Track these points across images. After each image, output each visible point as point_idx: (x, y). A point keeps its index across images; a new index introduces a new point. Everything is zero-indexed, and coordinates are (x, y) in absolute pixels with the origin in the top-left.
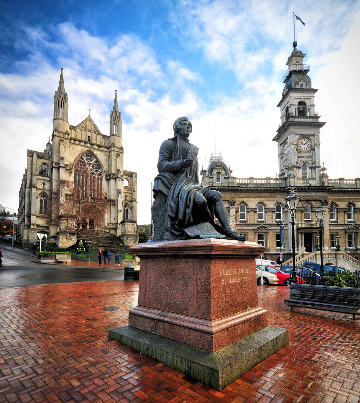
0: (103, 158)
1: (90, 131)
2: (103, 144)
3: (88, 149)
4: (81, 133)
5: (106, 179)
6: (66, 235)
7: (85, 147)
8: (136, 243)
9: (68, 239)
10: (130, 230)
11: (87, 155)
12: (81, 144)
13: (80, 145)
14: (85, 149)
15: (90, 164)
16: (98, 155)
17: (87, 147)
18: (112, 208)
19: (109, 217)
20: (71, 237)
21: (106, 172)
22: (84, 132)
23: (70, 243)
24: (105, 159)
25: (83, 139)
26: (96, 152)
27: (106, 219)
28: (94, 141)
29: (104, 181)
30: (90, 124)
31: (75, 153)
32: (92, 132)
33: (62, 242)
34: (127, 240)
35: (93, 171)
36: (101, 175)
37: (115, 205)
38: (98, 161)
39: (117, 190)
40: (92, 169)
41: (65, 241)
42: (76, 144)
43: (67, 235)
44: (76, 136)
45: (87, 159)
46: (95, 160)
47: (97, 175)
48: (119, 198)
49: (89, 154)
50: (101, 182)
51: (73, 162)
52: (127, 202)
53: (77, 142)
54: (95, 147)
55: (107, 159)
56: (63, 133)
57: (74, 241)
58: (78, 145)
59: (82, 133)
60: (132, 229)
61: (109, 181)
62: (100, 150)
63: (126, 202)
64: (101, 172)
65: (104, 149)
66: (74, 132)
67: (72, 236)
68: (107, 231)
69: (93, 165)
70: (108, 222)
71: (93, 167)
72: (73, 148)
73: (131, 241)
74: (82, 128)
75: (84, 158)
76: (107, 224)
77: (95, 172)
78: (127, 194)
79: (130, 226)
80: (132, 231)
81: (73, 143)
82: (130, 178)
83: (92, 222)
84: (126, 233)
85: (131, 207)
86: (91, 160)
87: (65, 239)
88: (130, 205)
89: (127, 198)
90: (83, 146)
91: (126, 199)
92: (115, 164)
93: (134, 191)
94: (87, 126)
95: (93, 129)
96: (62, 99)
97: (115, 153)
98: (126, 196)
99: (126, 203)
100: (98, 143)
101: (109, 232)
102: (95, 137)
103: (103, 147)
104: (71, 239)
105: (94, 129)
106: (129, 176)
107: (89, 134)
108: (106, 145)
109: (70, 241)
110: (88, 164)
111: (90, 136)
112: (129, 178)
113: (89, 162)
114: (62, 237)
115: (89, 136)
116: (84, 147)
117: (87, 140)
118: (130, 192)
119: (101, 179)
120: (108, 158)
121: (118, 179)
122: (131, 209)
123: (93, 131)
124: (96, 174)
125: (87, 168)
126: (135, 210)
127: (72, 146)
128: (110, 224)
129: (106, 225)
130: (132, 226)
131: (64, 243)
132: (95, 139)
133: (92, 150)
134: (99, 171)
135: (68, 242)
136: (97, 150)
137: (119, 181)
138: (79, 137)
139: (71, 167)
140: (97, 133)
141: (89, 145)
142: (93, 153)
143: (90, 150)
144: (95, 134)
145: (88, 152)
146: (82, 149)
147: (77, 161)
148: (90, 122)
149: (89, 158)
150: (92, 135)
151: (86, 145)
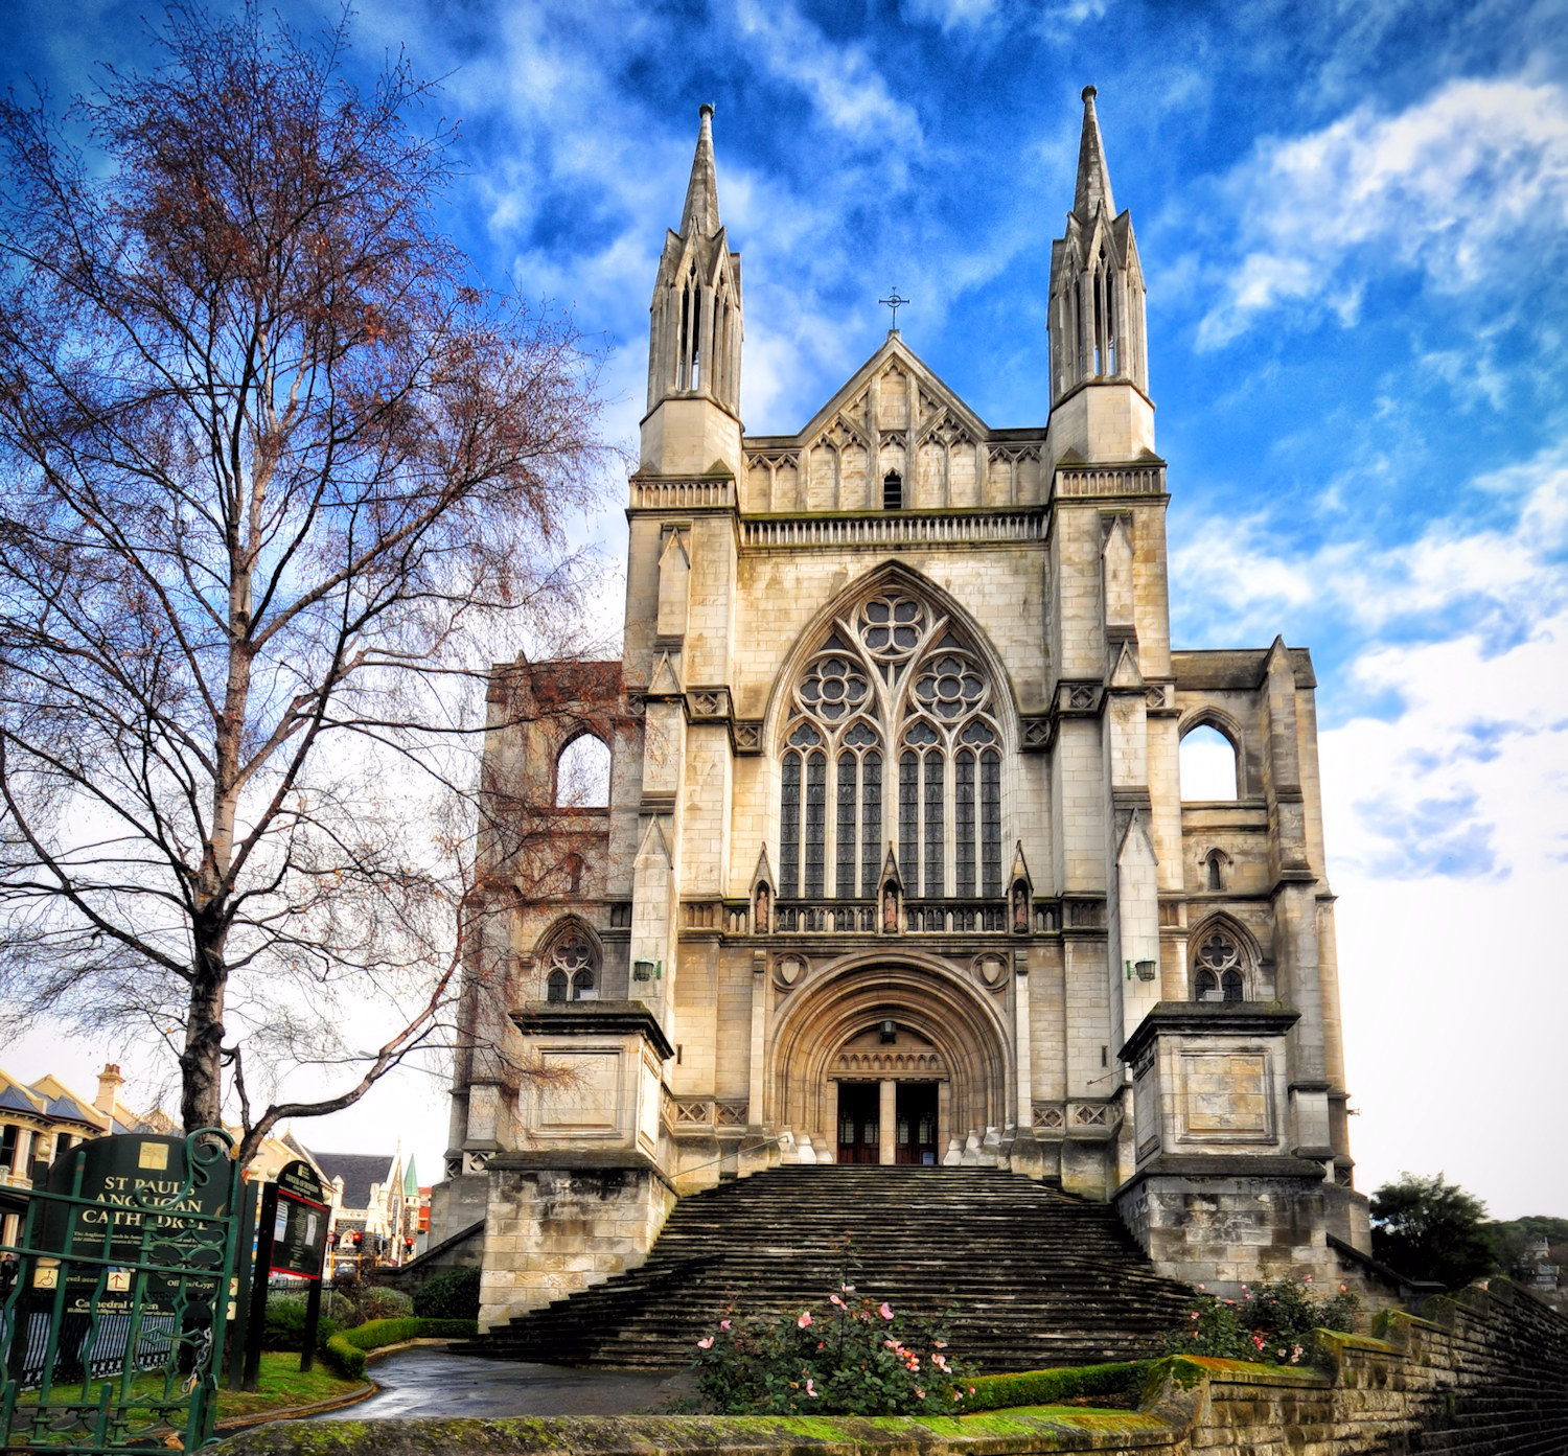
0: (999, 600)
1: (896, 438)
2: (1000, 500)
3: (881, 558)
4: (831, 473)
5: (1028, 751)
6: (546, 1191)
7: (857, 549)
8: (1300, 1254)
9: (560, 1227)
10: (1211, 1113)
11: (877, 608)
12: (831, 536)
13: (823, 549)
14: (857, 567)
15: (900, 667)
16: (956, 582)
17: (875, 548)
18: (1078, 966)
19: (1049, 1046)
20: (584, 1208)
21: (1028, 699)
22: (852, 460)
23: (576, 1265)
24: (1017, 599)
25: (849, 503)
26: (939, 570)
27: (1024, 1064)
28: (924, 497)
29: (1014, 772)
30: (899, 389)
31: (785, 613)
32: (911, 436)
33: (506, 1261)
34: (1182, 1218)
35: (922, 711)
36: (991, 732)
37: (1099, 935)
38: (958, 629)
39: (1114, 792)
40: (915, 696)
41: (533, 1251)
42: (792, 550)
43: (551, 1192)
44: (799, 499)
45: (876, 635)
46: (934, 627)
47: (950, 737)
48: (1134, 860)
49: (891, 597)
50: (992, 783)
51: (769, 679)
52: (1231, 908)
53: (798, 537)
54: (940, 533)
55: (1035, 599)
57: (612, 1242)
58: (804, 550)
59: (837, 470)
60: (1237, 1101)
61: (1050, 763)
62: (975, 546)
63: (1214, 907)
64: (989, 709)
65: (1002, 532)
66: (780, 482)
67: (592, 1199)
68: (1038, 1169)
69: (919, 669)
70: (1048, 1092)
71: (924, 683)
72: (774, 582)
73: (1231, 1233)
74: (837, 438)
75: (852, 630)
76: (1038, 1105)
77: (937, 720)
78: (1222, 841)
79: (1216, 1065)
80: (1236, 1120)
81: (771, 551)
82: (1245, 699)
83: (918, 1102)
84: (1173, 1148)
85: (1266, 945)
86: (907, 634)
87: (530, 1228)
88: (1258, 933)
89: (1226, 871)
90: (839, 548)
91: (1216, 881)
92: (1089, 601)
93: (1292, 795)
94: (878, 409)
95: (919, 422)
96: (722, 281)
97: (1087, 517)
98: (1215, 858)
99: (1220, 920)
100: (963, 501)
101: (1053, 1182)
102: (933, 469)
103: (1000, 516)
104: (586, 1228)
105: (927, 413)
106: (1234, 687)
107: (889, 460)
108: (1027, 498)
109: (575, 1243)
110: (883, 667)
111: (900, 469)
112: (1234, 707)
113: (892, 650)
114: (507, 1208)
115: (893, 476)
116: (847, 558)
117: (877, 503)
118: (1253, 818)
119: (992, 761)
120: (1036, 589)
121: (1114, 705)
122: (1269, 965)
123: (920, 433)
124: (949, 727)
125: (876, 700)
126: (1306, 961)
127: (765, 570)
128: (1064, 1105)
129: (1026, 1120)
130: (1240, 1067)
131: (528, 1267)
132: (935, 482)
133: (909, 559)
134: (971, 705)
135: (561, 1257)
136: (950, 546)
137: (1125, 715)
138: (816, 502)
139: (756, 715)
140: (947, 436)
141: (885, 535)
142: (921, 577)
143: (893, 562)
144: (934, 451)
145: (881, 582)
146: (836, 568)
147: (802, 664)
148: (894, 377)
149: (892, 624)
150: (910, 462)
151: (868, 535)
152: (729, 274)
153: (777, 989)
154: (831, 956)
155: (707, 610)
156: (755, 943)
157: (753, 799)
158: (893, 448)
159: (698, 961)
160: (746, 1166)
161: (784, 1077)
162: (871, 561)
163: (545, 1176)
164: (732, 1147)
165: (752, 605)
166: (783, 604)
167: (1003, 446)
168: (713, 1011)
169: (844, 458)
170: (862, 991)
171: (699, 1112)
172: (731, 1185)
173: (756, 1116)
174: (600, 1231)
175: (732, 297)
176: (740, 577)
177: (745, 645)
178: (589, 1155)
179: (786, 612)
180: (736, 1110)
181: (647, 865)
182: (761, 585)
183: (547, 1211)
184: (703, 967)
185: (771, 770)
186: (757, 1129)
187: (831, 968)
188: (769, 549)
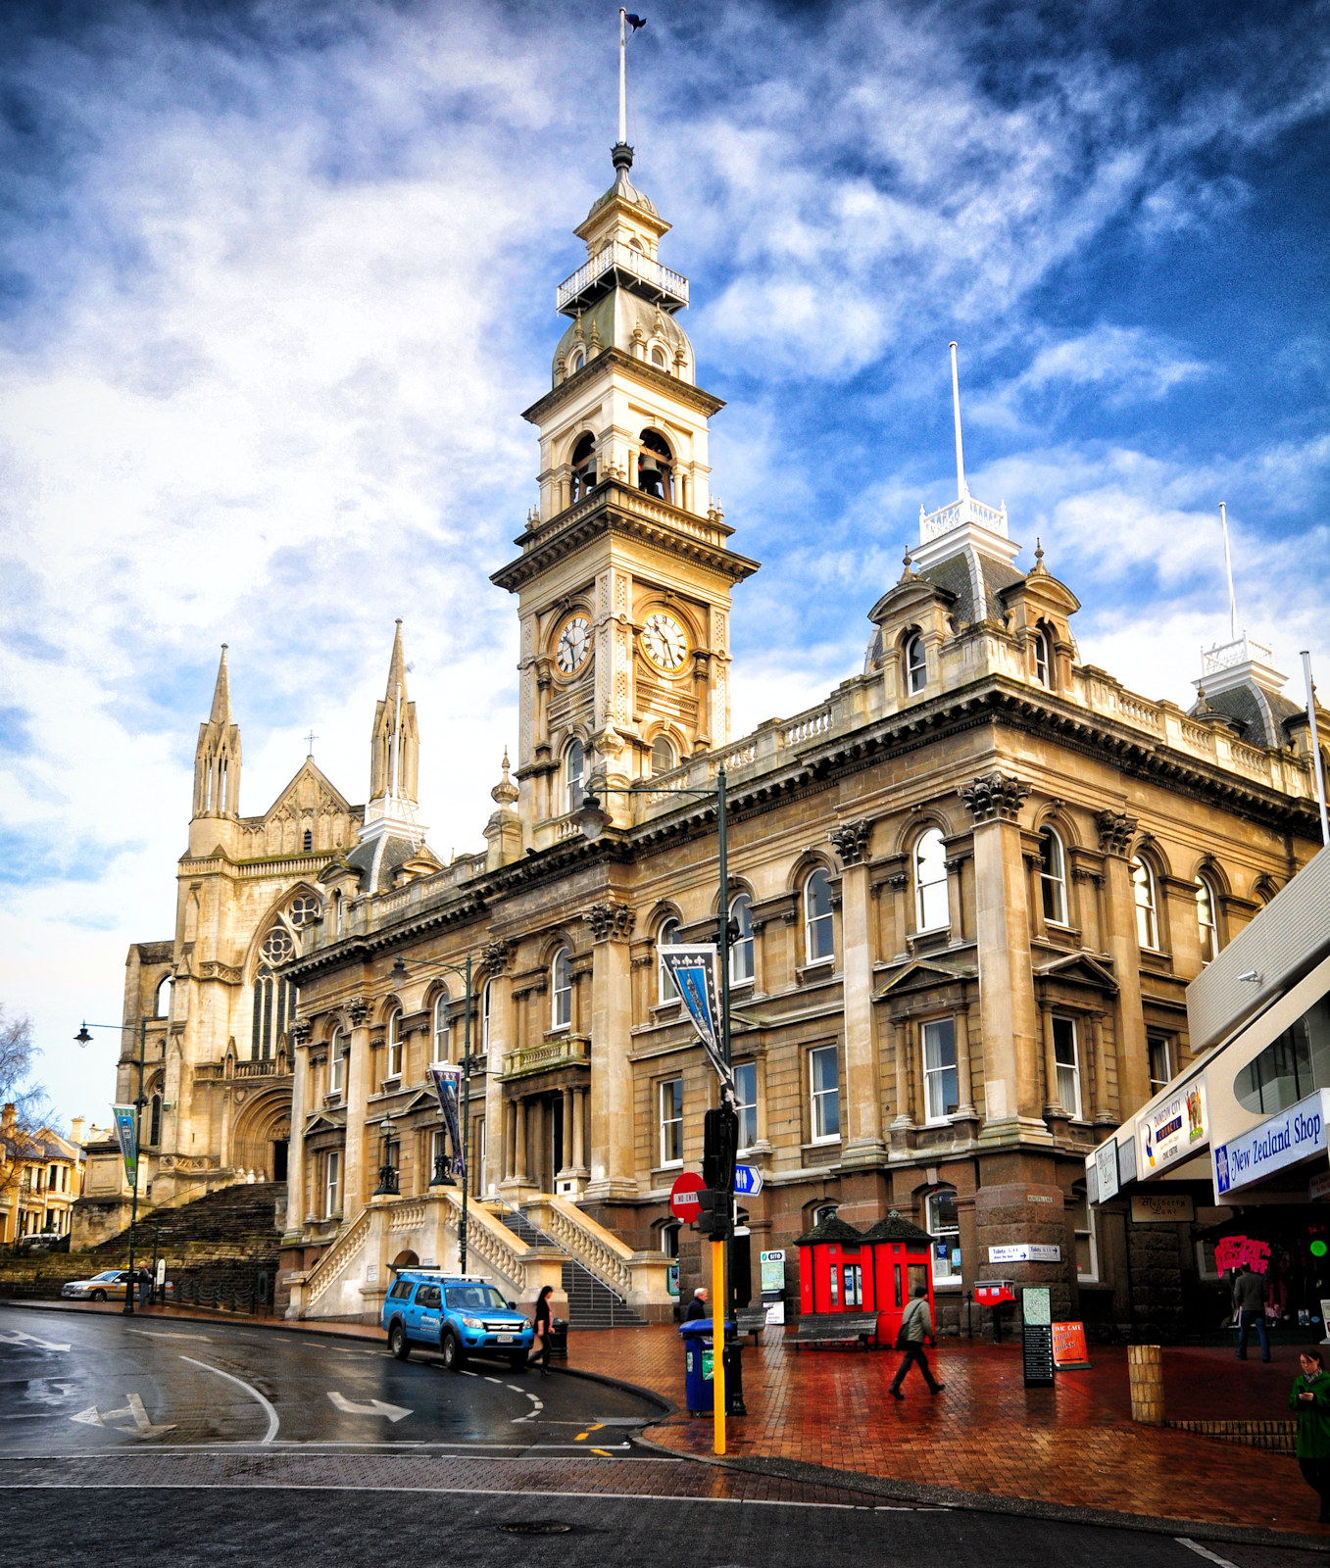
1: (309, 812)
3: (297, 880)
4: (279, 834)
6: (90, 1212)
7: (286, 876)
9: (94, 1224)
11: (298, 905)
12: (276, 870)
13: (271, 877)
14: (286, 885)
17: (293, 875)
20: (102, 1217)
22: (290, 825)
23: (99, 1235)
25: (285, 850)
28: (321, 844)
30: (310, 786)
32: (316, 811)
33: (78, 1237)
41: (86, 1232)
42: (258, 879)
44: (264, 848)
45: (296, 918)
49: (302, 897)
51: (247, 946)
53: (261, 871)
56: (202, 860)
57: (110, 1229)
58: (263, 878)
59: (282, 832)
66: (257, 840)
67: (104, 1214)
72: (250, 895)
74: (283, 815)
75: (284, 917)
86: (311, 915)
87: (86, 1225)
90: (279, 876)
94: (301, 799)
95: (320, 803)
96: (224, 748)
102: (325, 828)
104: (102, 1224)
105: (324, 798)
107: (306, 824)
109: (99, 1229)
110: (299, 933)
111: (311, 828)
114: (78, 1218)
115: (308, 832)
116: (282, 881)
117: (299, 849)
123: (321, 808)
125: (295, 951)
127: (246, 890)
131: (84, 1238)
132: (326, 835)
133: (307, 879)
135: (94, 1234)
138: (273, 850)
139: (240, 965)
140: (332, 809)
141: (300, 867)
142: (314, 889)
143: (301, 882)
144: (326, 817)
145: (298, 891)
146: (277, 887)
147: (263, 936)
148: (309, 780)
149: (304, 911)
150: (316, 824)
151: (293, 868)
152: (228, 745)
153: (236, 1104)
154: (259, 1087)
155: (209, 924)
156: (226, 1084)
157: (239, 1007)
158: (308, 818)
159: (201, 1095)
160: (217, 1187)
161: (239, 1144)
162: (293, 882)
163: (90, 1207)
164: (211, 1179)
165: (240, 909)
166: (253, 907)
167: (355, 814)
168: (208, 1117)
169: (286, 825)
170: (271, 1102)
171: (200, 1164)
172: (211, 1196)
173: (224, 1164)
174: (107, 1225)
175: (230, 755)
176: (235, 895)
177: (237, 929)
178: (107, 1198)
179: (254, 911)
180: (215, 1161)
181: (172, 1058)
182: (244, 897)
183: (91, 1219)
184: (203, 1097)
185: (248, 993)
186: (223, 1169)
187: (257, 1093)
188: (248, 879)
